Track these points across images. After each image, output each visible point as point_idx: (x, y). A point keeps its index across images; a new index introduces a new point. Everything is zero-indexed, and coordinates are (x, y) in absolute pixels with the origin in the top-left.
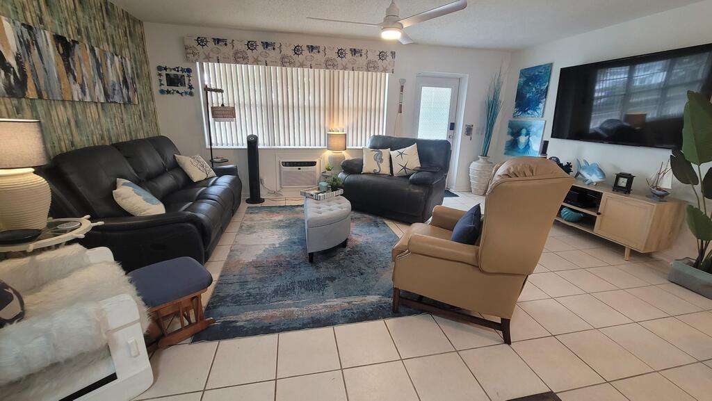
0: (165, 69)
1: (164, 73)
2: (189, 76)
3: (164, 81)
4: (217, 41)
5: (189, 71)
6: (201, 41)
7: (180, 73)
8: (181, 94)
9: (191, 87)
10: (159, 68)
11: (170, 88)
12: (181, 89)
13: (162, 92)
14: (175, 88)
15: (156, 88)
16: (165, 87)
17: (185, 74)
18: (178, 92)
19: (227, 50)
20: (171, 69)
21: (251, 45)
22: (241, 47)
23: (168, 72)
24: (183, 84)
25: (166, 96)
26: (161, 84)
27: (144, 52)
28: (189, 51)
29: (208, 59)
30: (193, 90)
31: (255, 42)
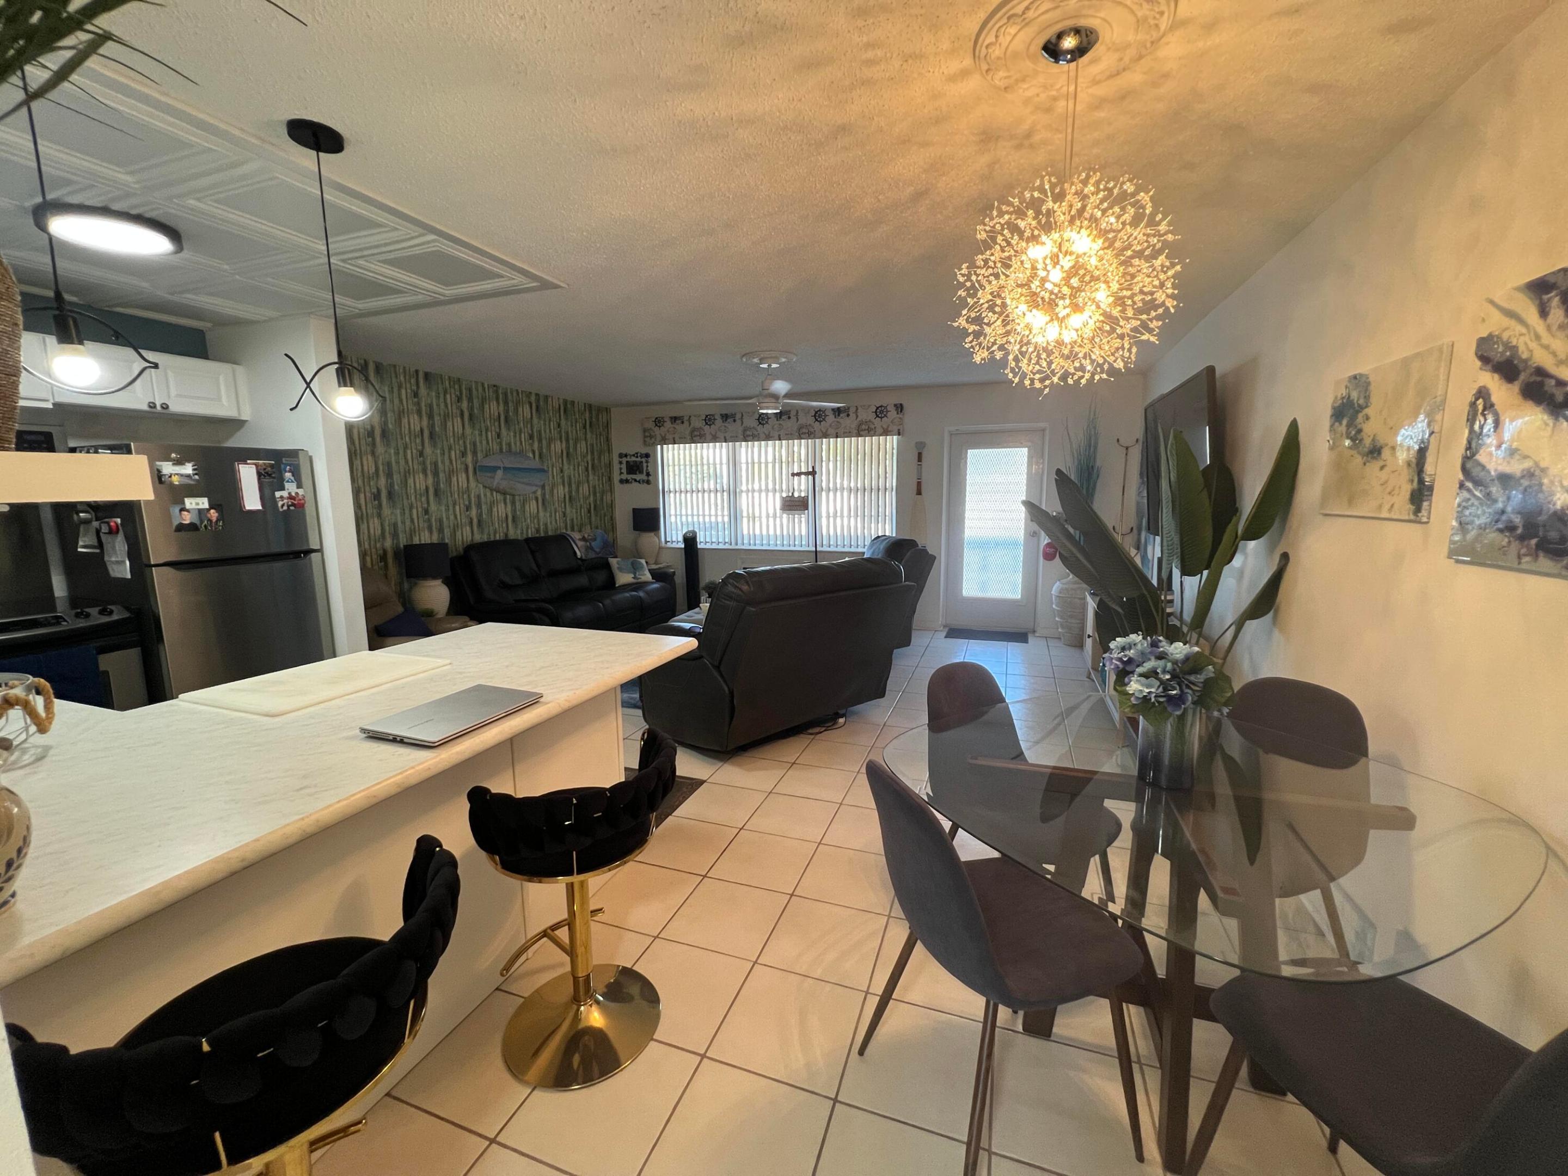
0: (626, 456)
1: (624, 460)
2: (647, 462)
3: (624, 470)
4: (674, 419)
5: (647, 456)
6: (659, 422)
7: (639, 459)
8: (639, 482)
9: (648, 474)
10: (621, 456)
11: (630, 477)
12: (638, 477)
13: (622, 481)
14: (634, 476)
15: (616, 477)
16: (624, 476)
17: (644, 460)
18: (635, 480)
19: (683, 429)
20: (631, 456)
21: (709, 420)
22: (698, 423)
23: (628, 459)
24: (641, 472)
25: (626, 486)
26: (621, 473)
27: (608, 440)
28: (647, 434)
29: (664, 441)
30: (650, 478)
31: (713, 415)
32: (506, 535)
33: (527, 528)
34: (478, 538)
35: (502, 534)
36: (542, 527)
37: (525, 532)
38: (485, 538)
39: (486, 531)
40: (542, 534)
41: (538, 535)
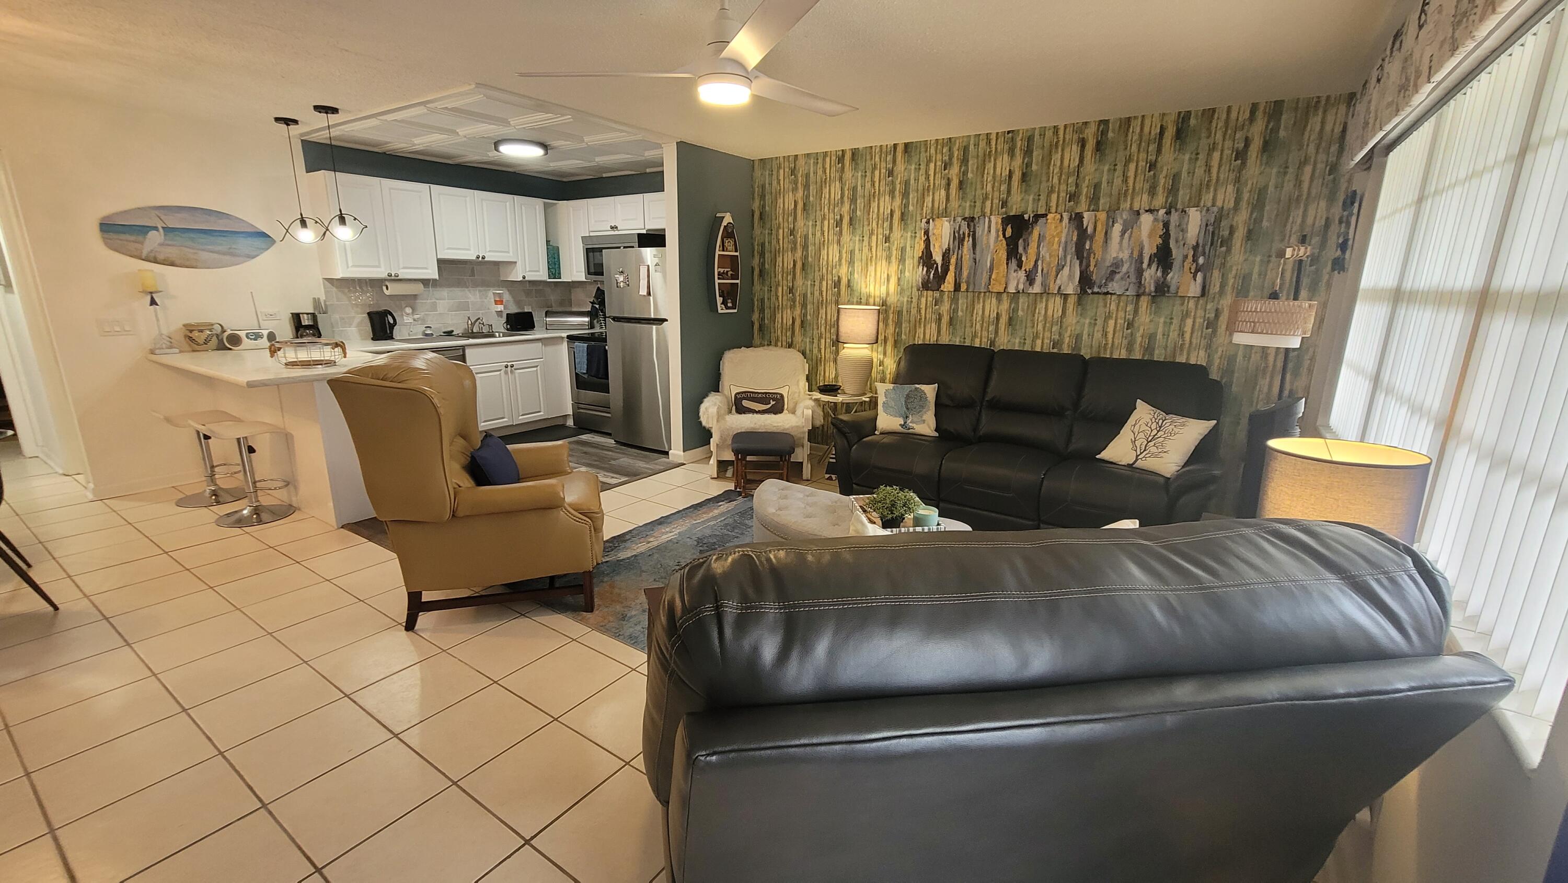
32: (992, 343)
33: (1036, 337)
34: (945, 340)
35: (985, 340)
36: (1067, 340)
37: (1028, 342)
38: (957, 341)
39: (960, 333)
40: (1066, 350)
41: (1055, 350)
